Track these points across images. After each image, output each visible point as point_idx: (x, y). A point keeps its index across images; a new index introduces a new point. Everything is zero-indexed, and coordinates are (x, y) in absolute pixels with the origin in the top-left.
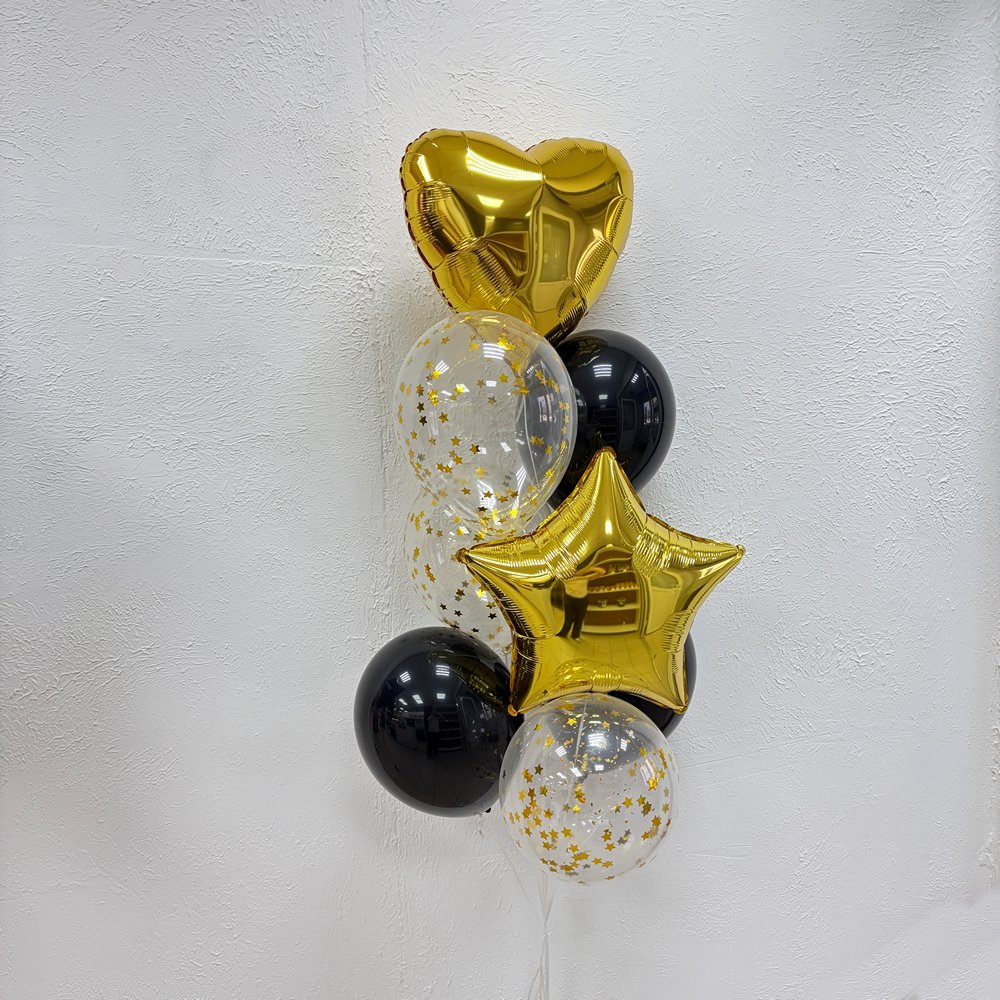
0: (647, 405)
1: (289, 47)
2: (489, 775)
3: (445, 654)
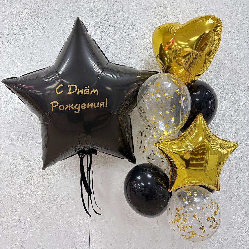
0: (210, 102)
3: (150, 171)
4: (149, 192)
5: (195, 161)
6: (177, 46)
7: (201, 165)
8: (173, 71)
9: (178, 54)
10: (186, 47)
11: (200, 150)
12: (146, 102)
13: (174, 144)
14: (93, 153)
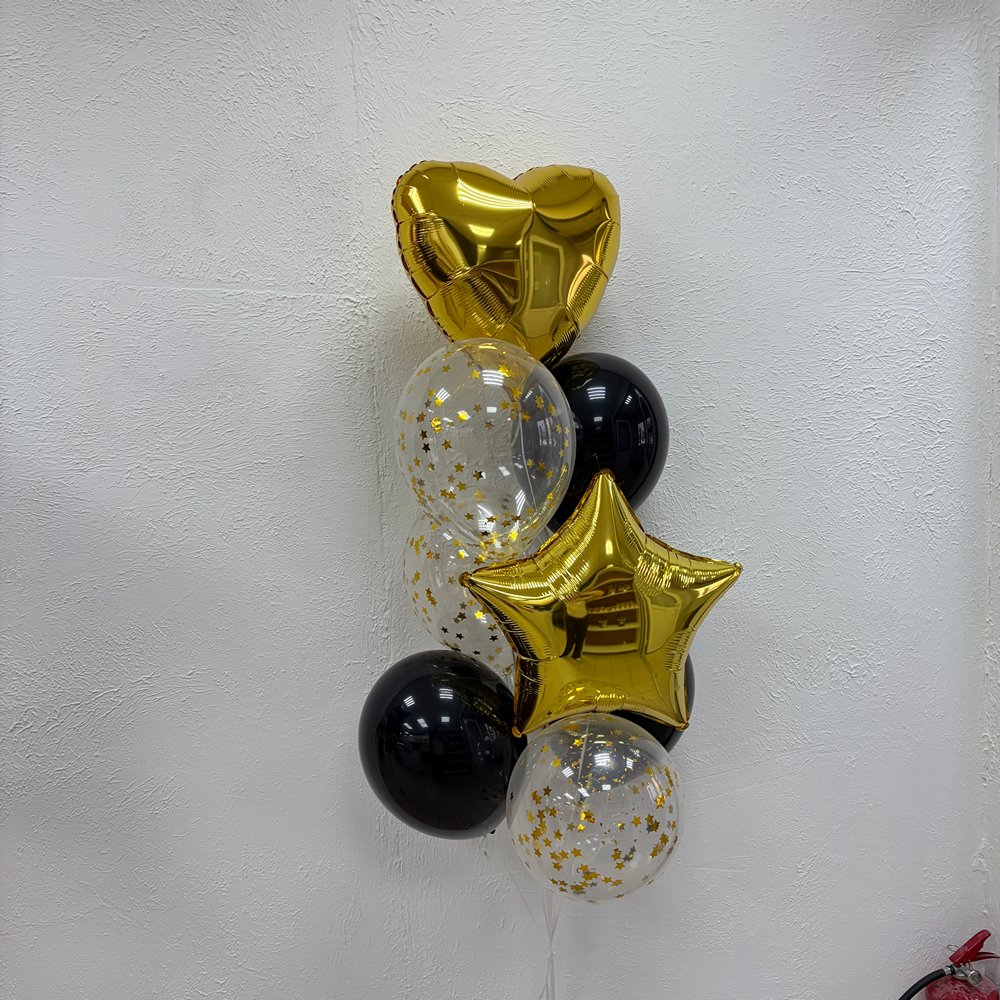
0: (641, 425)
1: (280, 79)
2: (495, 797)
3: (448, 677)
4: (447, 748)
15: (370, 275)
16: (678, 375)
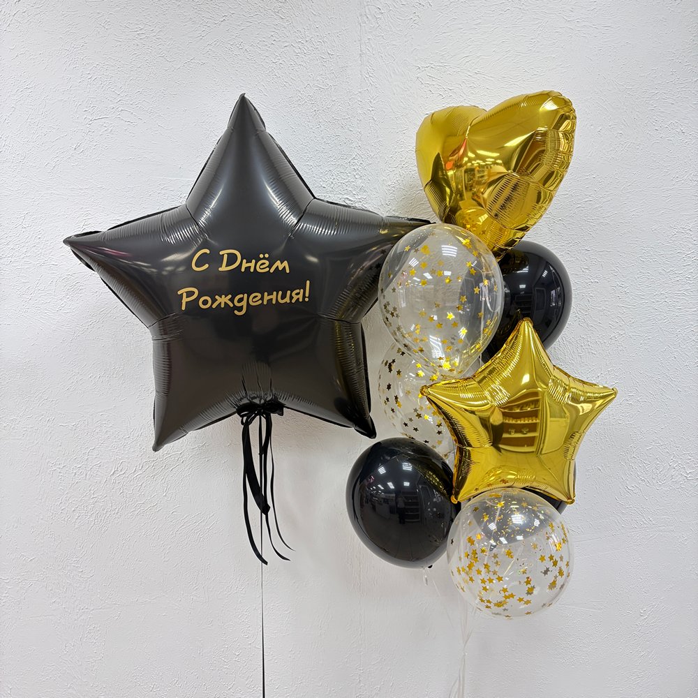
0: (553, 292)
1: (311, 49)
3: (409, 455)
4: (406, 504)
5: (516, 432)
6: (475, 160)
7: (530, 442)
8: (464, 218)
9: (476, 179)
10: (495, 163)
11: (527, 404)
12: (401, 291)
13: (466, 389)
14: (273, 413)
15: (363, 183)
16: (573, 259)
